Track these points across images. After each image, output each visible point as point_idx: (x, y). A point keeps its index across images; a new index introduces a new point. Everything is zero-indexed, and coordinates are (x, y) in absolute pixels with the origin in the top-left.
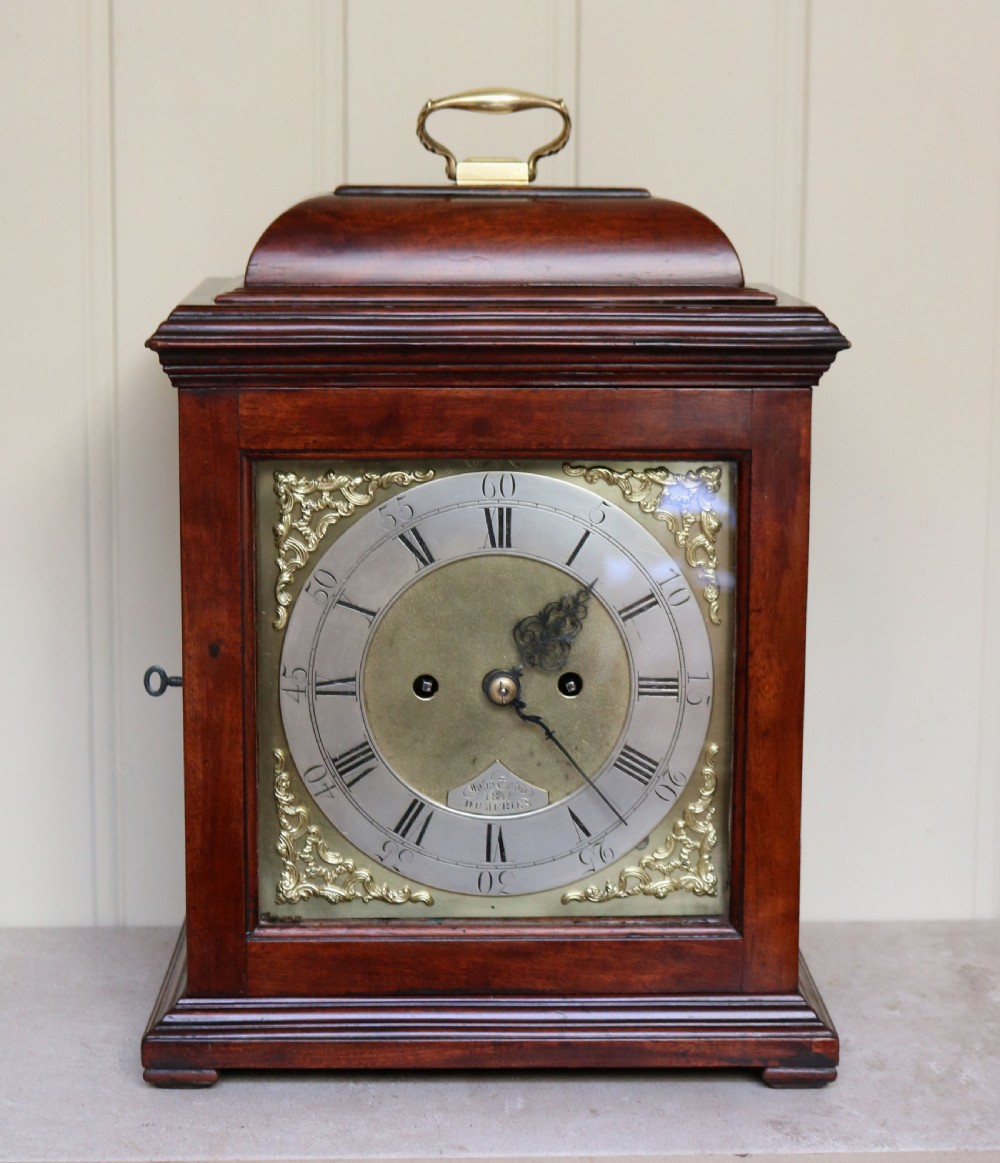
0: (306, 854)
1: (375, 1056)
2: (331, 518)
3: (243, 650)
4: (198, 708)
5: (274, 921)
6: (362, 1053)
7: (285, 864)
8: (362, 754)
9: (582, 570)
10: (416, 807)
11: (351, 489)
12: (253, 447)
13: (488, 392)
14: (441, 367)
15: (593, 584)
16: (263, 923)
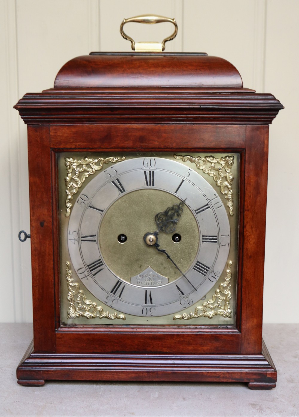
0: (78, 300)
1: (103, 376)
2: (86, 175)
3: (53, 224)
4: (36, 246)
5: (66, 325)
6: (98, 375)
7: (70, 304)
8: (99, 263)
9: (181, 195)
10: (119, 283)
11: (94, 164)
12: (56, 147)
13: (145, 126)
14: (127, 116)
15: (186, 200)
16: (62, 326)
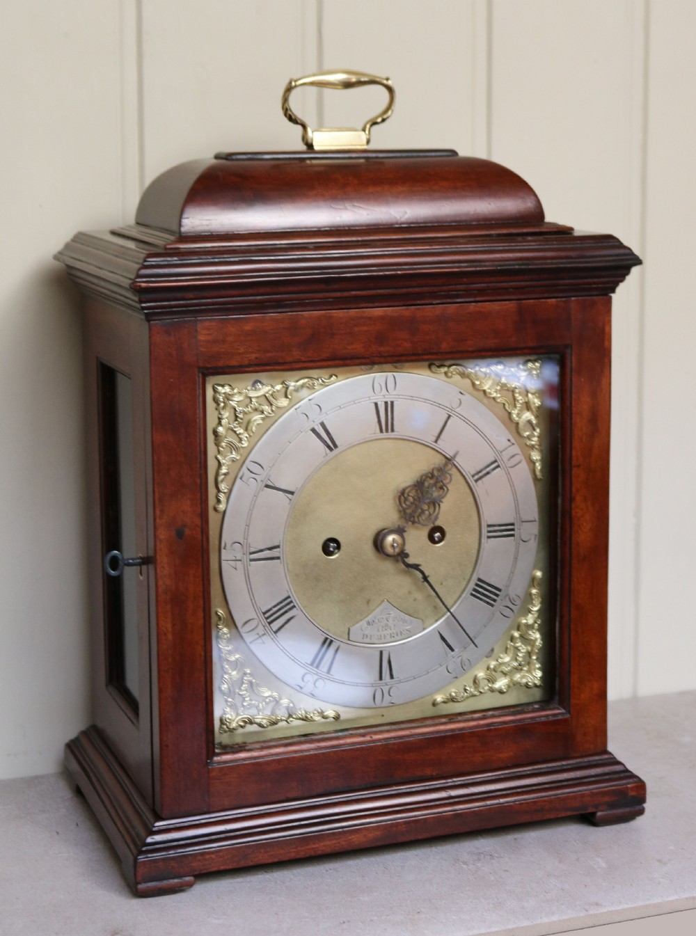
0: (243, 691)
2: (259, 419)
3: (203, 531)
4: (170, 582)
5: (227, 749)
7: (227, 701)
8: (285, 606)
9: (447, 446)
10: (326, 643)
11: (274, 394)
12: (209, 366)
13: (385, 311)
14: (353, 293)
15: (455, 456)
16: (218, 751)
